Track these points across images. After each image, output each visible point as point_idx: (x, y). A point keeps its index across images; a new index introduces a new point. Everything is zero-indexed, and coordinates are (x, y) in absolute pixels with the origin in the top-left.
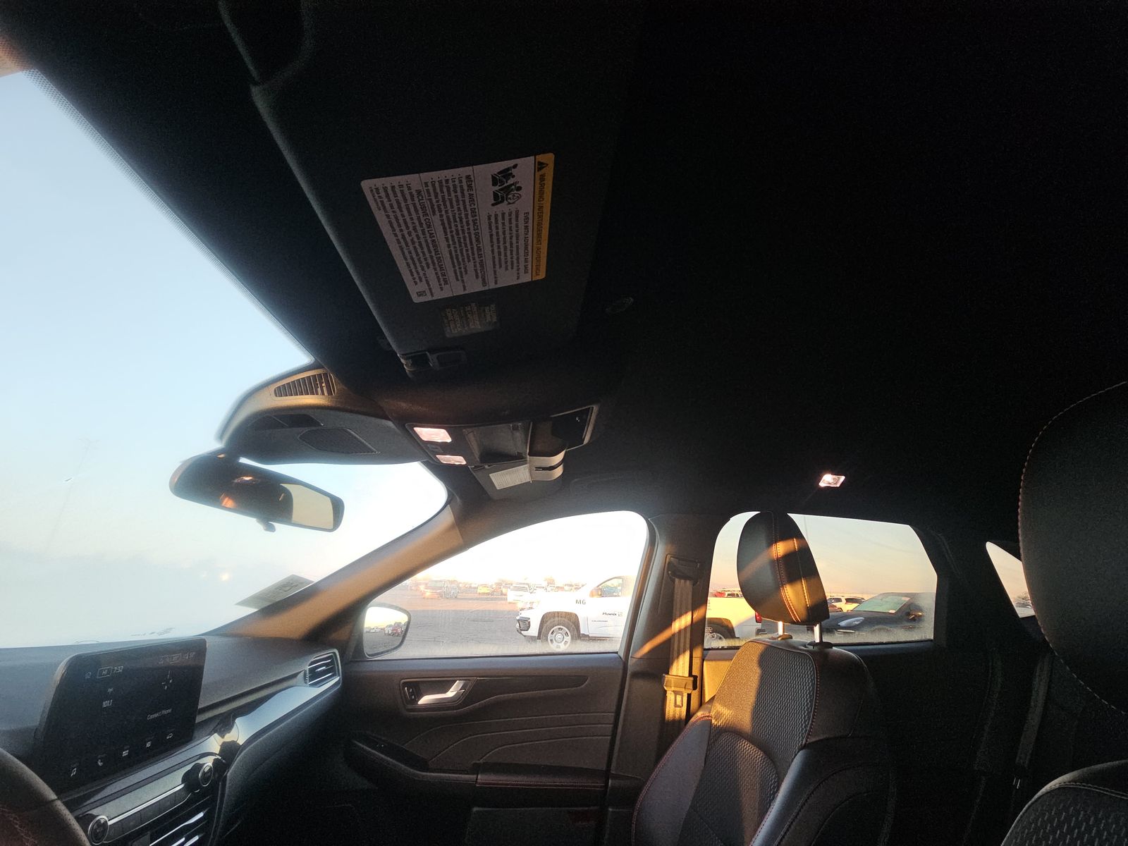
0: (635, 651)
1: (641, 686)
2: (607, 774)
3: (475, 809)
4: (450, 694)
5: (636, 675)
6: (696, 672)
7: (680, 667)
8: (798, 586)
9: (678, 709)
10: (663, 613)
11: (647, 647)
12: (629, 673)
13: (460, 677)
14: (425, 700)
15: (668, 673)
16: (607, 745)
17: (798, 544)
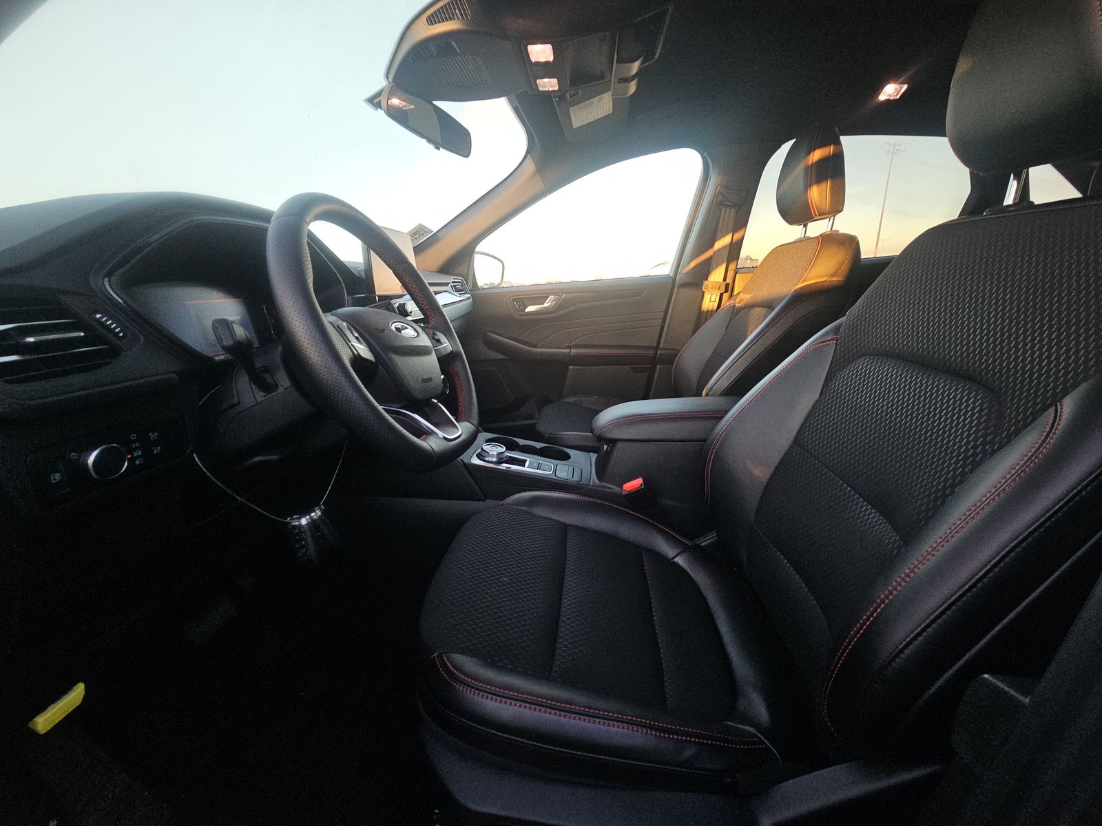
0: (682, 269)
1: (686, 292)
2: (657, 348)
3: (571, 367)
4: (546, 305)
5: (683, 285)
6: (729, 280)
7: (717, 276)
8: (823, 186)
9: (711, 303)
10: (708, 237)
11: (693, 264)
12: (677, 284)
13: (552, 294)
14: (530, 309)
15: (707, 280)
16: (659, 331)
17: (833, 151)
